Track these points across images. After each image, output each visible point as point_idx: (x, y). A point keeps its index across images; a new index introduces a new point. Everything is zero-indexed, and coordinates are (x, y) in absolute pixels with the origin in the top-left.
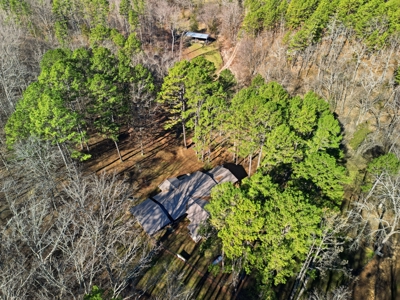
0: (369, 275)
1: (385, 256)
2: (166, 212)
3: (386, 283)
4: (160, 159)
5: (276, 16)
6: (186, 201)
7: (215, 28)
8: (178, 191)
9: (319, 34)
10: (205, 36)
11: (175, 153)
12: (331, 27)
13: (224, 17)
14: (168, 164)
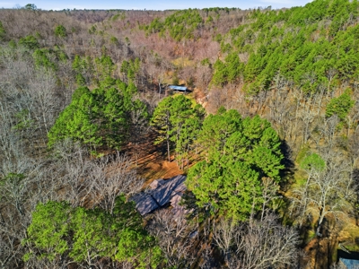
0: (311, 249)
1: (323, 237)
2: (155, 200)
3: (324, 254)
4: (150, 168)
5: (236, 74)
6: (170, 193)
7: (192, 82)
8: (163, 187)
9: (268, 84)
10: (184, 88)
11: (161, 165)
12: (277, 79)
13: (198, 76)
14: (156, 172)
